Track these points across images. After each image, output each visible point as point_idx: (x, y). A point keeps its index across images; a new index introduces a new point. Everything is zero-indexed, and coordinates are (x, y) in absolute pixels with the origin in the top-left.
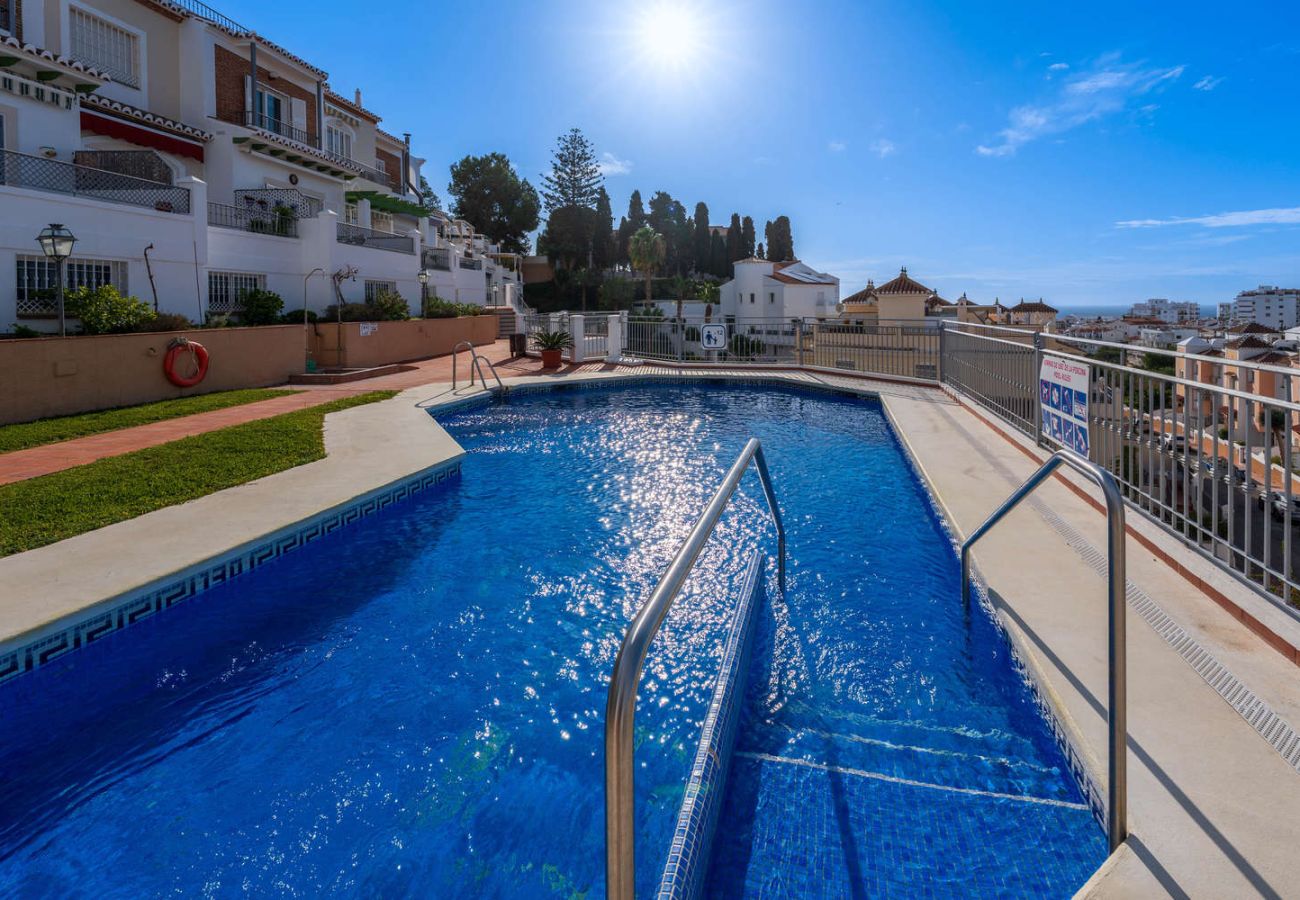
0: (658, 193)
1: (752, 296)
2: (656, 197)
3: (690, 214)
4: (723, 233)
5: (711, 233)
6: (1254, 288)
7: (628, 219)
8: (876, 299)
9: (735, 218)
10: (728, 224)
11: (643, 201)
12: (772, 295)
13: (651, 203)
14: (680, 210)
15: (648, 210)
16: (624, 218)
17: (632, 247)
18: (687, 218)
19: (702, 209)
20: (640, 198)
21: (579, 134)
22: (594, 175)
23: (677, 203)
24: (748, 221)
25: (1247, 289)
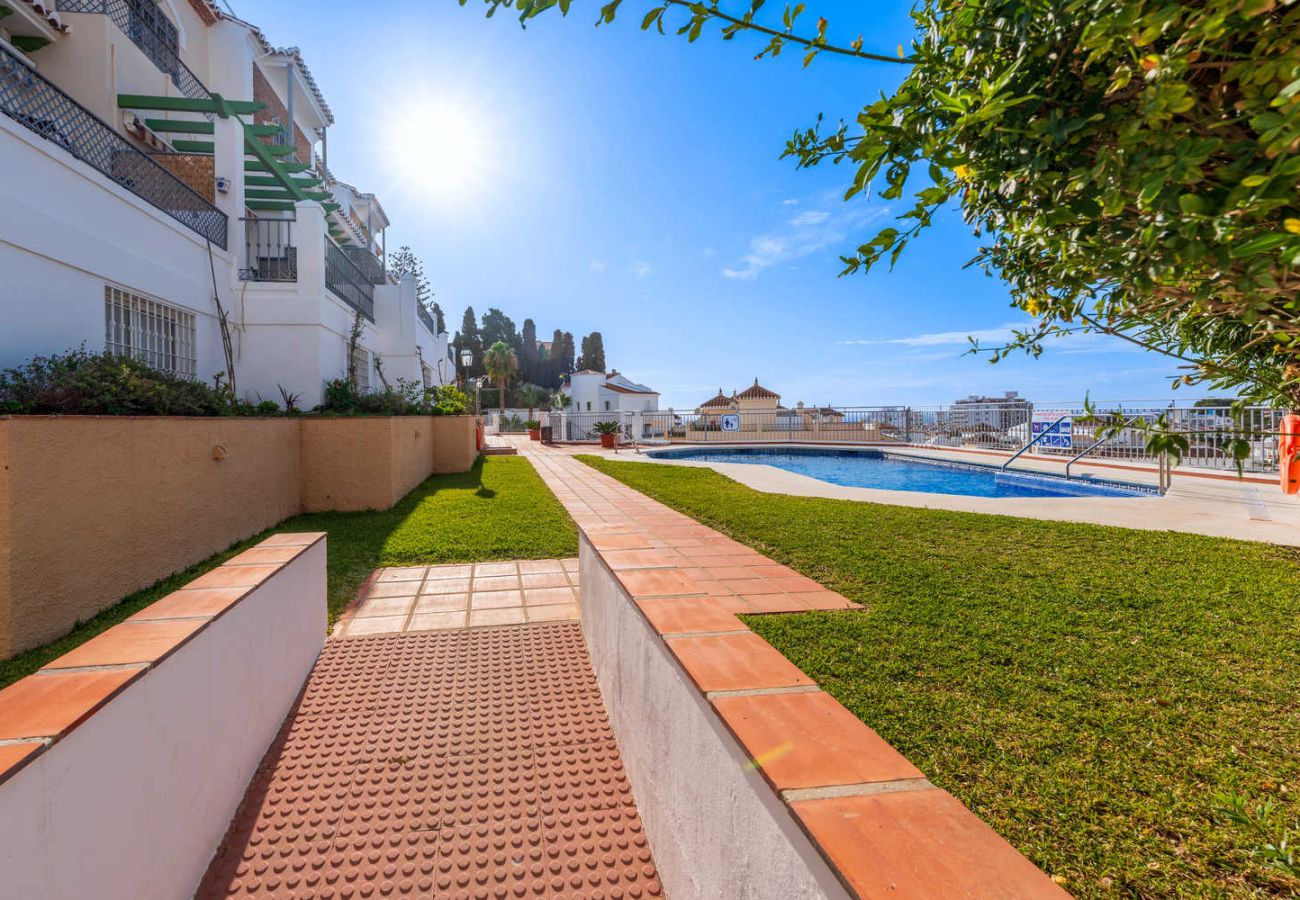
0: (491, 310)
1: (589, 405)
2: (489, 313)
3: (519, 329)
4: (549, 348)
5: (538, 348)
6: (965, 397)
7: (461, 333)
8: (737, 403)
9: (558, 334)
10: (551, 339)
11: (476, 316)
12: (607, 403)
13: (484, 319)
14: (510, 326)
15: (480, 325)
16: (457, 333)
17: (486, 360)
18: (516, 333)
19: (529, 325)
20: (473, 314)
21: (409, 252)
22: (422, 291)
23: (508, 319)
24: (569, 336)
25: (960, 399)
